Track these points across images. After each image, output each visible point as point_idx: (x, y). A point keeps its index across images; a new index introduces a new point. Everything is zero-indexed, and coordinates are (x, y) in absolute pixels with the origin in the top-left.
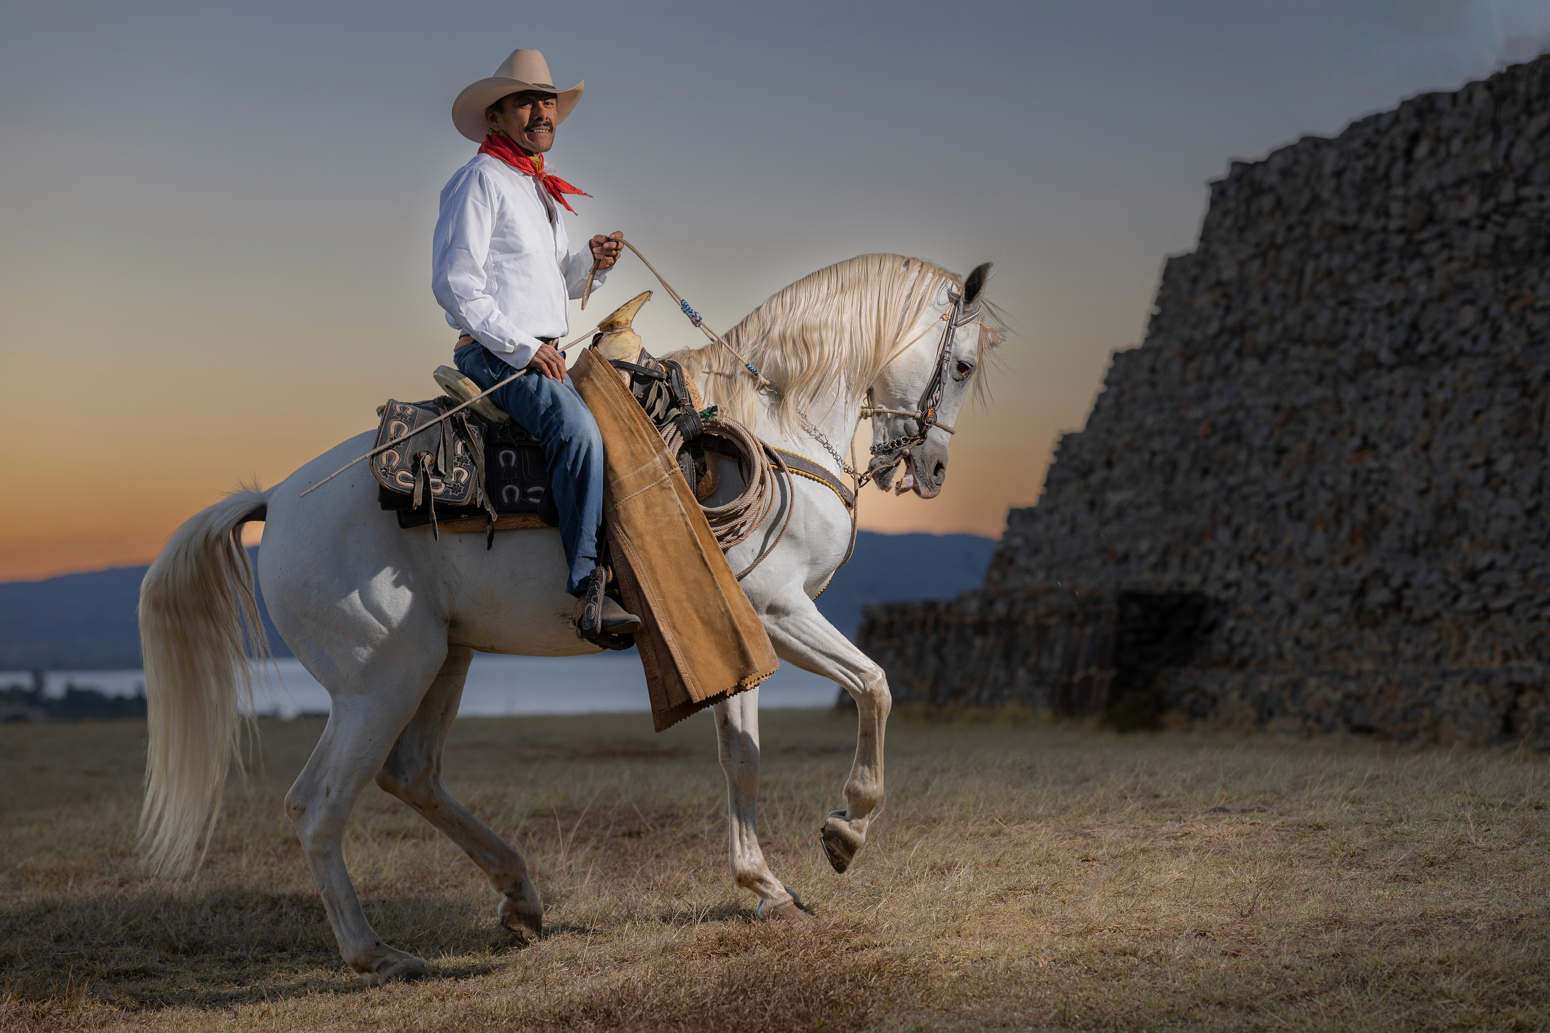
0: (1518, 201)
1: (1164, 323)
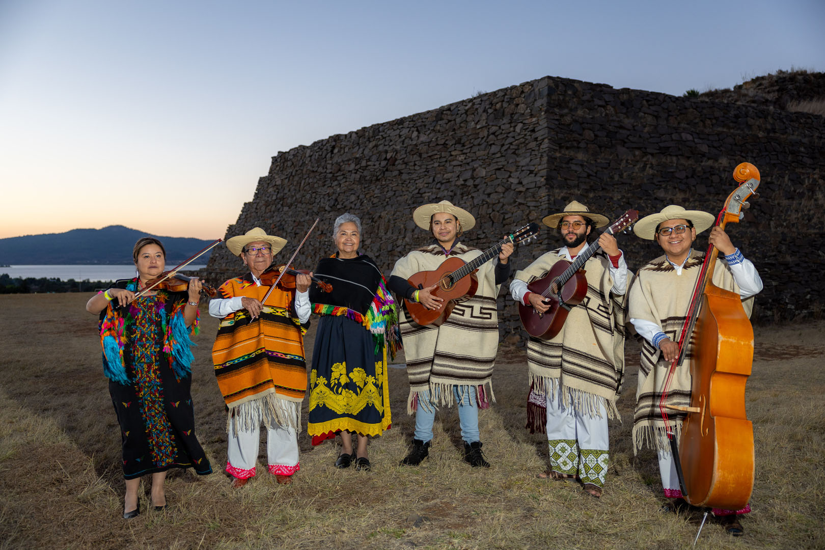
0: (367, 166)
1: (259, 196)
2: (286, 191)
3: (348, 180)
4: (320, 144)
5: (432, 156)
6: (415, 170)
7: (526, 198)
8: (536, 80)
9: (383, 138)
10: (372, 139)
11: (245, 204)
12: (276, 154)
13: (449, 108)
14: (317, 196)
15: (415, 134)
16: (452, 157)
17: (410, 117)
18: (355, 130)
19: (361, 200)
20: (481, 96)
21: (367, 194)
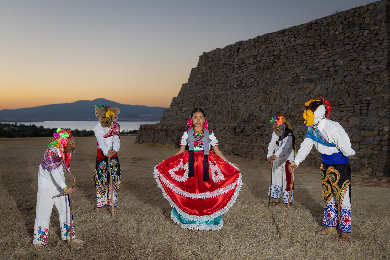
1: (192, 79)
2: (209, 76)
3: (248, 69)
4: (230, 47)
5: (305, 52)
6: (293, 61)
7: (372, 78)
8: (378, 2)
9: (272, 42)
10: (264, 43)
11: (183, 84)
12: (202, 54)
13: (316, 22)
14: (229, 79)
15: (293, 39)
16: (319, 53)
17: (289, 29)
18: (253, 38)
19: (258, 81)
20: (338, 14)
21: (261, 77)
